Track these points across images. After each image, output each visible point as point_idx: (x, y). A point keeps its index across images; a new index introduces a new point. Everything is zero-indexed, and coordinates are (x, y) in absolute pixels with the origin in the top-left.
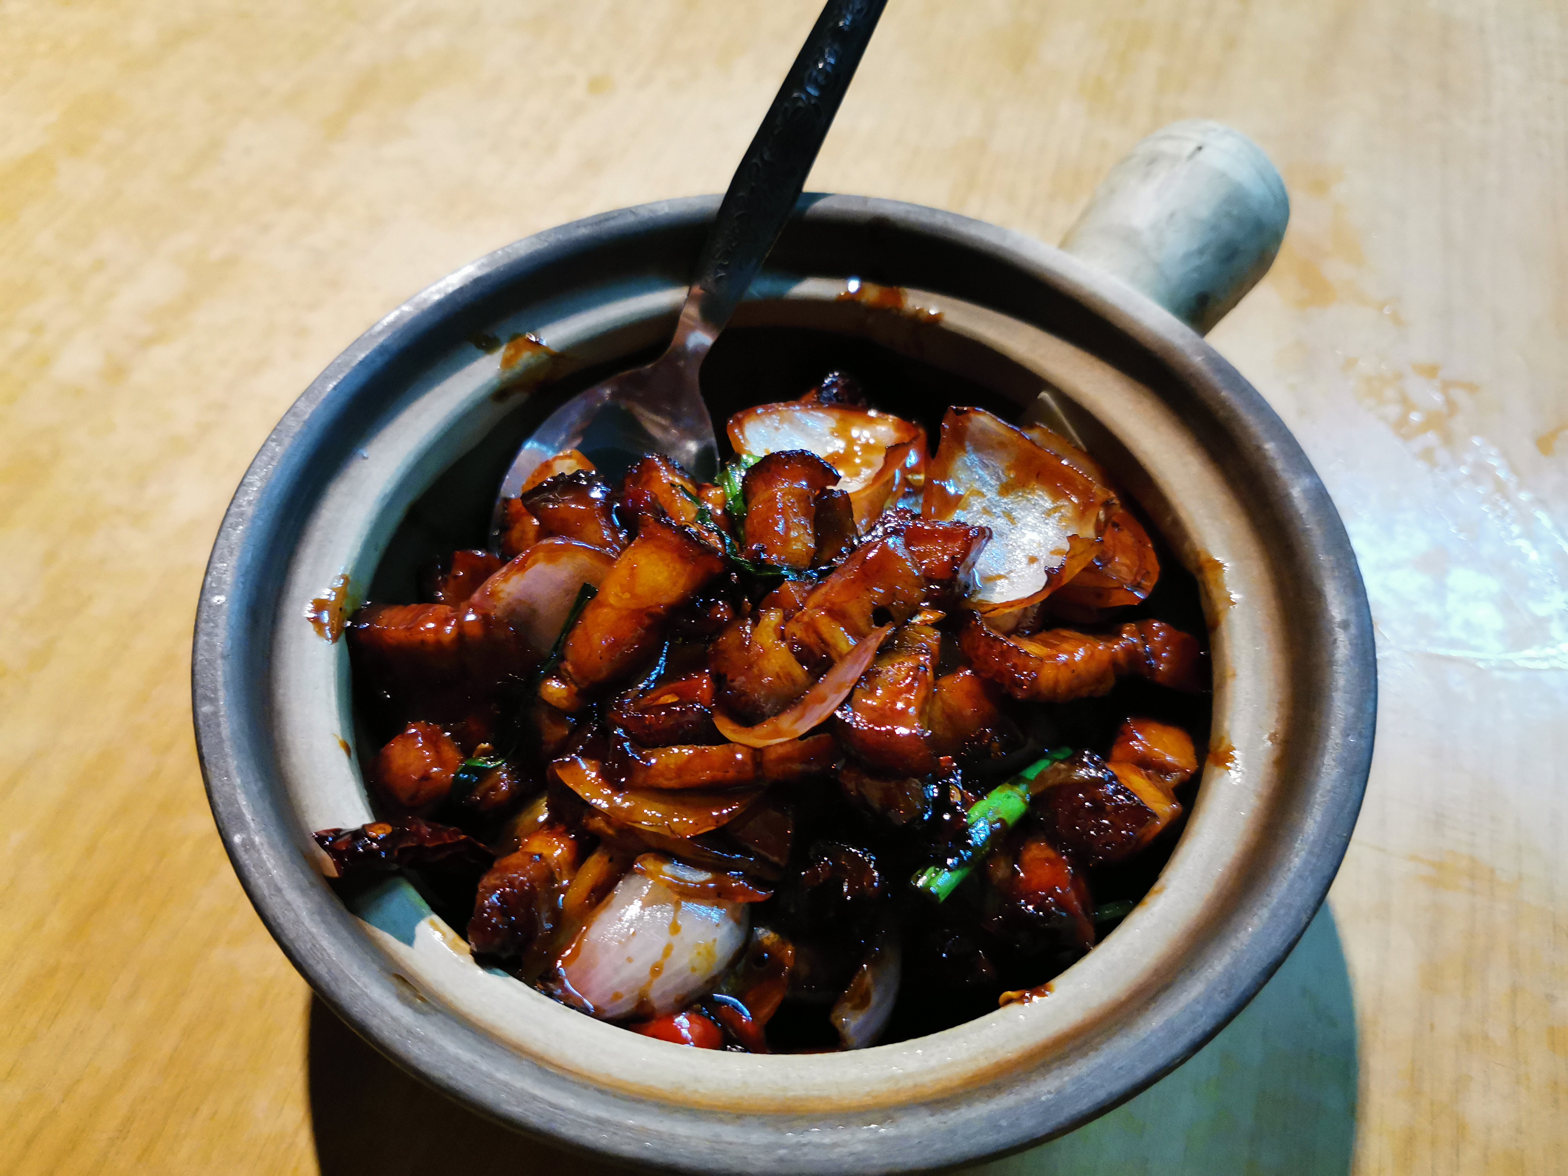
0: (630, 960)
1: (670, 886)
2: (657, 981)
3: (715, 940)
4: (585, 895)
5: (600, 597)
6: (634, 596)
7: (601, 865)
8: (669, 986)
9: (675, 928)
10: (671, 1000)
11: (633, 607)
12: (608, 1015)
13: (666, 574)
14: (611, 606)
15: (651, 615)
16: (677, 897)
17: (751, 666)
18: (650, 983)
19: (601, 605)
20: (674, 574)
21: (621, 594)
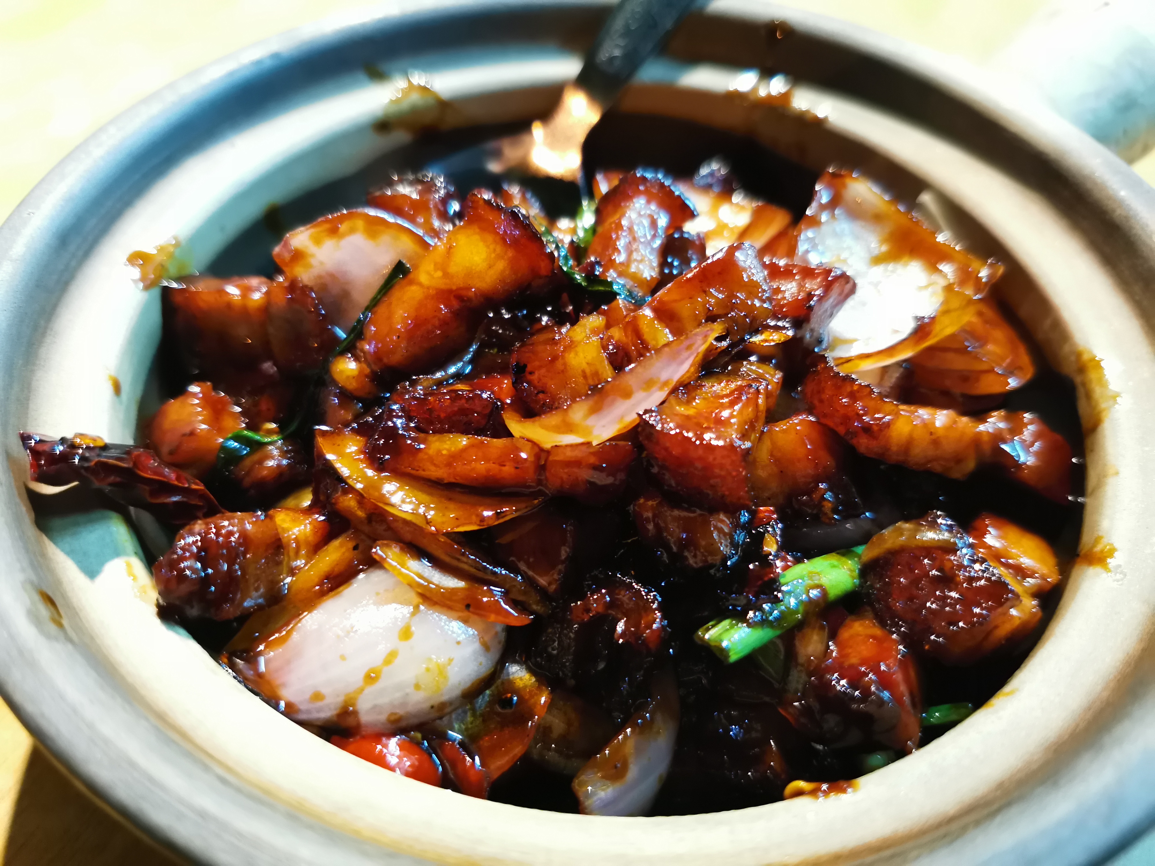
0: (343, 658)
1: (412, 585)
2: (370, 690)
3: (451, 660)
4: (316, 580)
5: (411, 276)
6: (446, 274)
7: (343, 550)
8: (384, 700)
9: (406, 634)
10: (383, 717)
11: (443, 287)
12: (302, 717)
13: (484, 255)
14: (420, 284)
15: (460, 298)
16: (417, 600)
17: (555, 358)
18: (361, 690)
19: (411, 283)
20: (493, 255)
21: (432, 273)
